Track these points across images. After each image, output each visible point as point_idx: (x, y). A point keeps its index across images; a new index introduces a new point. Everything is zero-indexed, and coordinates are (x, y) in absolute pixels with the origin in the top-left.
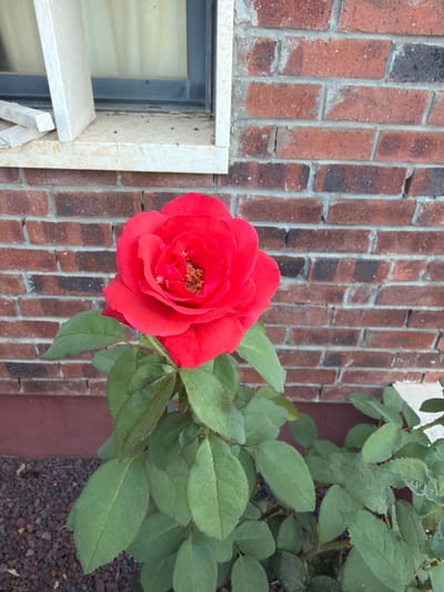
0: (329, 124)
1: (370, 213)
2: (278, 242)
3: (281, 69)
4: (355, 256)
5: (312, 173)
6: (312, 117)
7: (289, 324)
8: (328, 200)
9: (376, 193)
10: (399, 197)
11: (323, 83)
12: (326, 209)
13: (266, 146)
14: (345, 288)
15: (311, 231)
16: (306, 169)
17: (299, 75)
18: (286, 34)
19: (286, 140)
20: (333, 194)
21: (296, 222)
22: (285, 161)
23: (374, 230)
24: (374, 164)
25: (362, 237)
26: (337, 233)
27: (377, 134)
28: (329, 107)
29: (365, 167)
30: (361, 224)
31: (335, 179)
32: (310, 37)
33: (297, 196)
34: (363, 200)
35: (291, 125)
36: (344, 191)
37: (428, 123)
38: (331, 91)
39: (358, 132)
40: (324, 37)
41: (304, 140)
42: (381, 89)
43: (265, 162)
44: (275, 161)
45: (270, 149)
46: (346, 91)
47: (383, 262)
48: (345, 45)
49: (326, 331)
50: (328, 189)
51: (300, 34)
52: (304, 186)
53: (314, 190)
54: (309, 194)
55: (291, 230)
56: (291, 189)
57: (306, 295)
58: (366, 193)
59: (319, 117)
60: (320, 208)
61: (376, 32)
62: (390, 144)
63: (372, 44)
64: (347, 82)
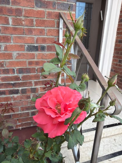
0: (16, 60)
1: (31, 77)
2: (11, 86)
3: (3, 50)
4: (30, 87)
5: (15, 70)
6: (12, 59)
7: (19, 106)
8: (21, 76)
9: (30, 73)
10: (36, 73)
11: (13, 52)
12: (21, 78)
13: (3, 65)
14: (30, 95)
15: (19, 83)
16: (14, 69)
17: (7, 51)
18: (3, 43)
19: (8, 64)
20: (21, 74)
21: (14, 81)
22: (8, 68)
23: (33, 81)
24: (28, 67)
25: (31, 83)
26: (25, 82)
27: (27, 61)
28: (15, 57)
29: (27, 68)
30: (29, 80)
31: (20, 71)
32: (8, 44)
33: (13, 75)
34: (28, 75)
35: (8, 61)
36: (24, 73)
37: (37, 59)
38: (15, 54)
39: (23, 61)
40: (11, 44)
41: (11, 63)
42: (25, 53)
43: (4, 68)
44: (6, 68)
45: (4, 66)
46: (18, 54)
47: (37, 88)
48: (15, 45)
49: (29, 106)
50: (20, 73)
51: (5, 44)
52: (14, 73)
53: (17, 74)
54: (16, 75)
55: (14, 83)
56: (11, 74)
57: (22, 98)
58: (28, 73)
59: (14, 59)
60: (19, 77)
61: (21, 43)
62: (30, 63)
63: (21, 45)
64: (18, 52)
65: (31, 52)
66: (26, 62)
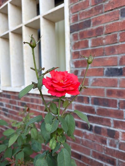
0: (92, 87)
1: (109, 113)
3: (80, 75)
4: (108, 127)
5: (90, 99)
6: (88, 85)
8: (96, 107)
9: (109, 106)
10: (117, 109)
11: (89, 78)
12: (96, 110)
14: (106, 139)
16: (88, 98)
17: (83, 76)
19: (83, 90)
20: (97, 105)
22: (83, 96)
23: (112, 119)
24: (106, 98)
25: (108, 121)
26: (100, 118)
27: (105, 90)
28: (91, 83)
30: (107, 116)
31: (96, 101)
33: (87, 105)
34: (106, 109)
36: (100, 105)
39: (100, 89)
41: (87, 91)
42: (104, 78)
44: (81, 95)
46: (95, 79)
47: (116, 131)
50: (95, 104)
51: (83, 68)
52: (88, 102)
54: (90, 105)
55: (87, 115)
57: (95, 139)
58: (106, 106)
59: (90, 85)
61: (99, 66)
62: (110, 92)
63: (99, 69)
64: (95, 77)
65: (111, 78)
66: (103, 90)
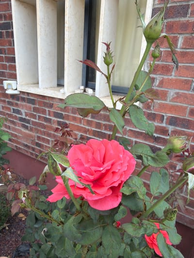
0: (171, 103)
2: (152, 140)
3: (156, 85)
5: (165, 118)
6: (166, 100)
8: (171, 128)
9: (188, 129)
11: (170, 90)
12: (170, 132)
13: (150, 107)
15: (164, 138)
16: (163, 116)
17: (162, 87)
18: (158, 76)
19: (157, 106)
20: (173, 127)
21: (159, 134)
22: (156, 113)
24: (188, 118)
27: (188, 108)
28: (171, 98)
29: (184, 119)
31: (173, 121)
32: (166, 77)
33: (160, 125)
34: (184, 131)
35: (159, 102)
36: (176, 126)
38: (172, 93)
39: (182, 106)
40: (170, 77)
41: (163, 107)
42: (190, 94)
43: (150, 112)
44: (153, 112)
45: (152, 108)
46: (177, 93)
48: (176, 80)
50: (170, 124)
51: (162, 76)
52: (162, 122)
53: (166, 123)
54: (164, 125)
55: (157, 137)
56: (158, 122)
58: (185, 128)
59: (168, 100)
60: (167, 131)
61: (187, 77)
62: (193, 112)
63: (186, 80)
64: (177, 91)
66: (186, 108)
